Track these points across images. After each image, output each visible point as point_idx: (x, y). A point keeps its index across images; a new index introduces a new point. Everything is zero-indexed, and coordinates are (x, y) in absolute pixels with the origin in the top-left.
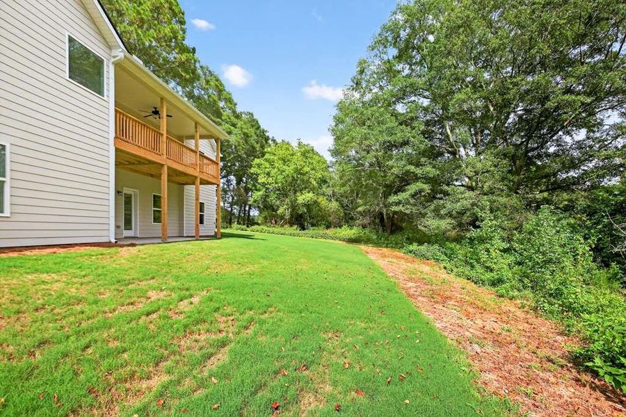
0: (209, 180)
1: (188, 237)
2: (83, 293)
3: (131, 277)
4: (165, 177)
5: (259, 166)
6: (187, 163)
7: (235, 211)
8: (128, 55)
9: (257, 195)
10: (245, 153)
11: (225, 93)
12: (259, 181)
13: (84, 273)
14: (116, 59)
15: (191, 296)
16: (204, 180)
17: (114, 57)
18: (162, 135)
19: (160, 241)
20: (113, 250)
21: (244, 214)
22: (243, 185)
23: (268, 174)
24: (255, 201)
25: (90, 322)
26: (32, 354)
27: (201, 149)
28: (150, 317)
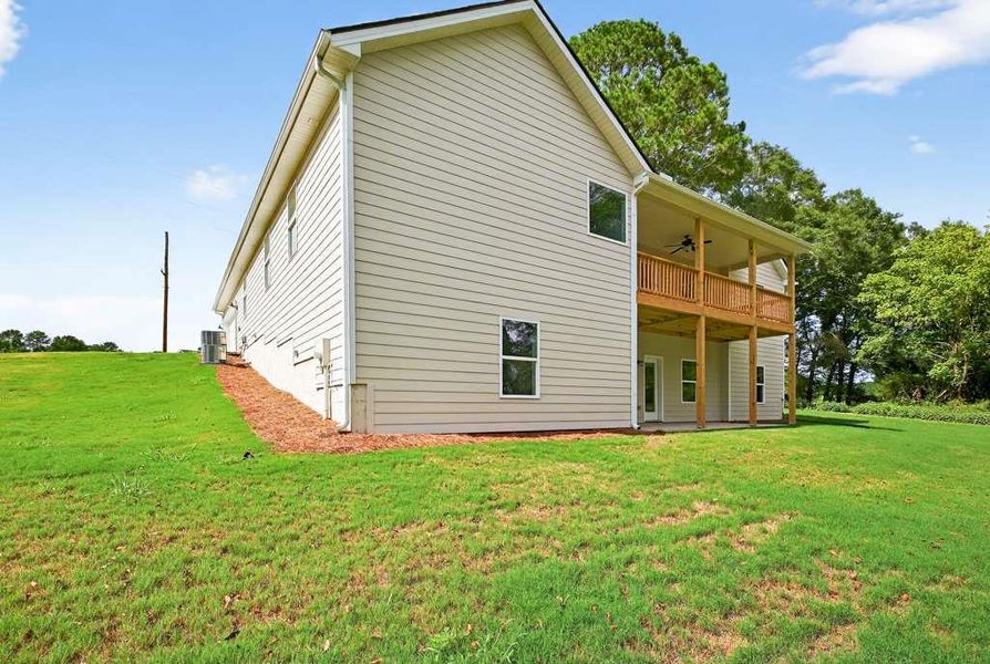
0: (774, 328)
1: (735, 422)
2: (613, 492)
3: (666, 478)
4: (701, 334)
5: (877, 287)
6: (736, 307)
7: (820, 376)
8: (654, 176)
9: (874, 343)
10: (843, 269)
11: (801, 173)
12: (879, 316)
13: (610, 466)
14: (640, 187)
15: (762, 519)
16: (764, 329)
17: (636, 187)
18: (698, 272)
19: (694, 427)
20: (637, 438)
21: (841, 381)
22: (836, 328)
23: (903, 299)
24: (868, 356)
25: (628, 530)
26: (576, 555)
27: (759, 281)
28: (701, 539)
